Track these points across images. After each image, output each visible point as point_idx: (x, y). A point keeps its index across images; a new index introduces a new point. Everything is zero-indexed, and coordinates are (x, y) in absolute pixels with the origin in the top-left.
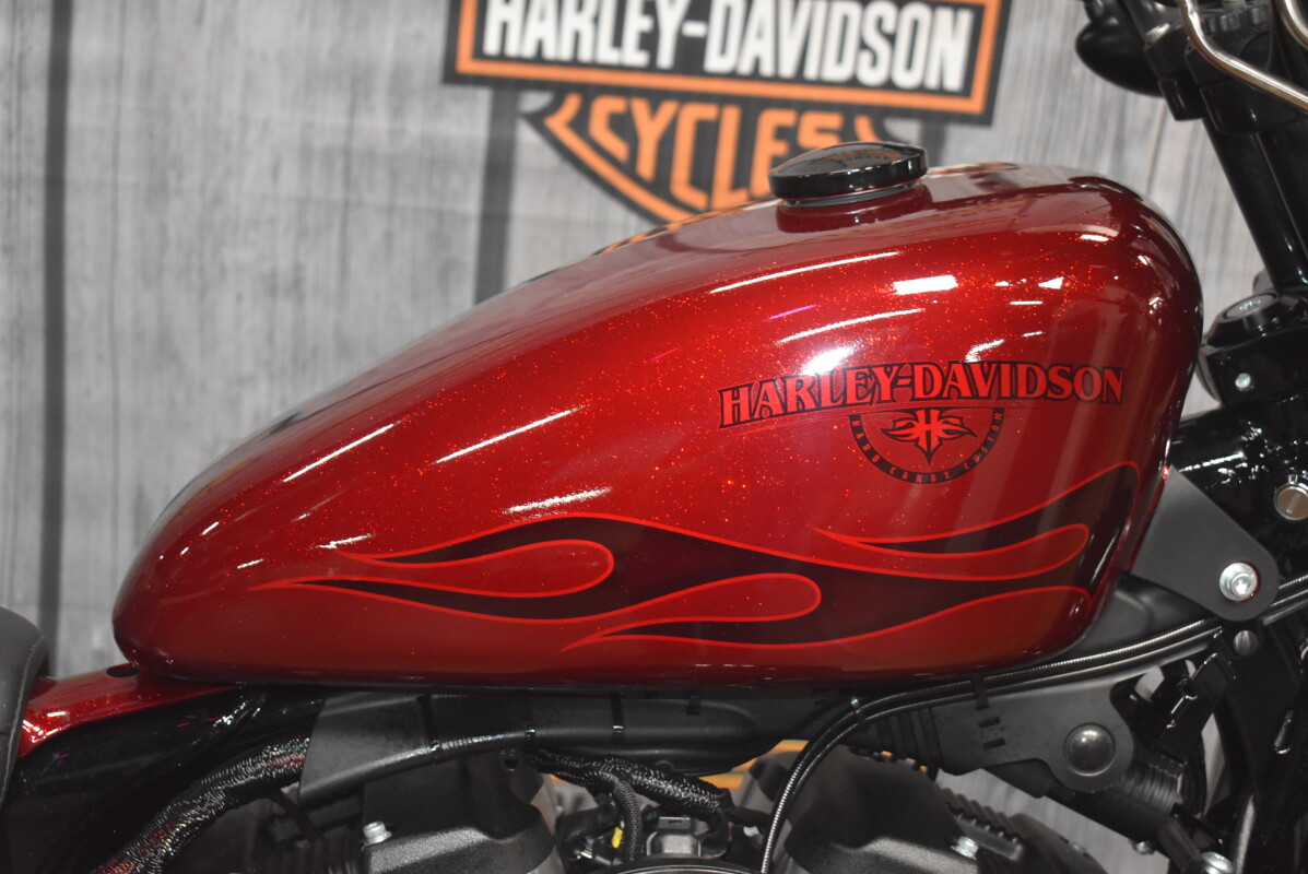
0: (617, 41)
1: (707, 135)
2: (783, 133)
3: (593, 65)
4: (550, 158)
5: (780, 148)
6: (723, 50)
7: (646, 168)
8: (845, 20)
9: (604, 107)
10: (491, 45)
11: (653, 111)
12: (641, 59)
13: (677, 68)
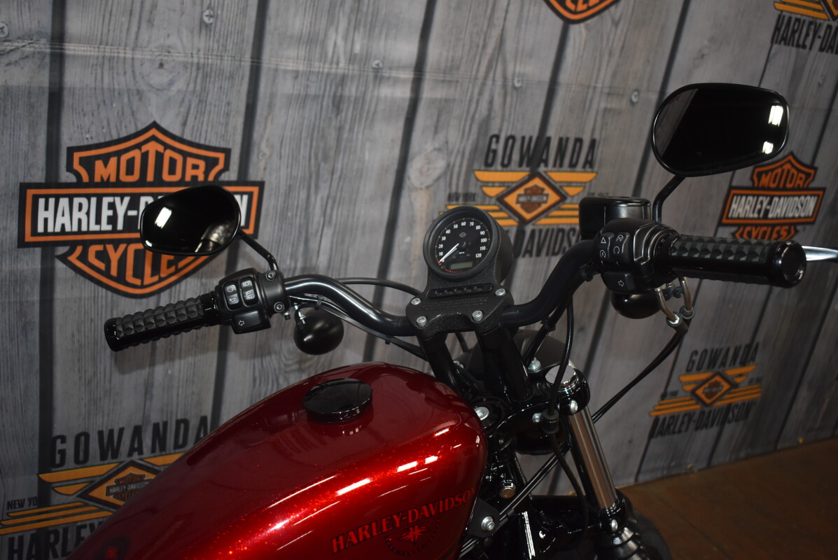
3: (88, 232)
5: (171, 257)
11: (116, 249)
12: (109, 228)
13: (125, 230)
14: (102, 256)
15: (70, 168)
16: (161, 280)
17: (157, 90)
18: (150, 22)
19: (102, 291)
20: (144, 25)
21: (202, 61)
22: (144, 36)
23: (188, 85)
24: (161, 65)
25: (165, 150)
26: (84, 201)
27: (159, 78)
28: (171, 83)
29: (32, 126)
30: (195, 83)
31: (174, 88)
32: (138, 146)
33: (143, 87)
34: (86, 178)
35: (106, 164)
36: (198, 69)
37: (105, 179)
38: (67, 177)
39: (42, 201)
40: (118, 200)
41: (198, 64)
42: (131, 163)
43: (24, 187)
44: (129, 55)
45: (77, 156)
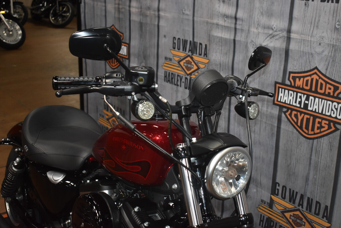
0: (296, 102)
1: (308, 120)
2: (319, 123)
3: (292, 105)
4: (286, 120)
5: (319, 125)
6: (311, 107)
7: (299, 124)
8: (329, 104)
9: (294, 113)
10: (279, 100)
11: (301, 115)
12: (299, 106)
13: (304, 108)
14: (296, 116)
15: (289, 79)
16: (315, 134)
17: (318, 54)
18: (317, 27)
19: (295, 131)
20: (315, 27)
21: (334, 43)
22: (315, 32)
23: (329, 53)
24: (320, 44)
25: (319, 79)
26: (292, 92)
27: (319, 49)
28: (323, 52)
29: (280, 62)
30: (332, 53)
31: (324, 54)
32: (310, 75)
33: (313, 52)
34: (293, 84)
35: (299, 80)
36: (333, 47)
37: (299, 86)
38: (288, 82)
39: (280, 89)
40: (302, 95)
41: (333, 45)
42: (307, 81)
43: (276, 83)
44: (309, 39)
45: (292, 75)
